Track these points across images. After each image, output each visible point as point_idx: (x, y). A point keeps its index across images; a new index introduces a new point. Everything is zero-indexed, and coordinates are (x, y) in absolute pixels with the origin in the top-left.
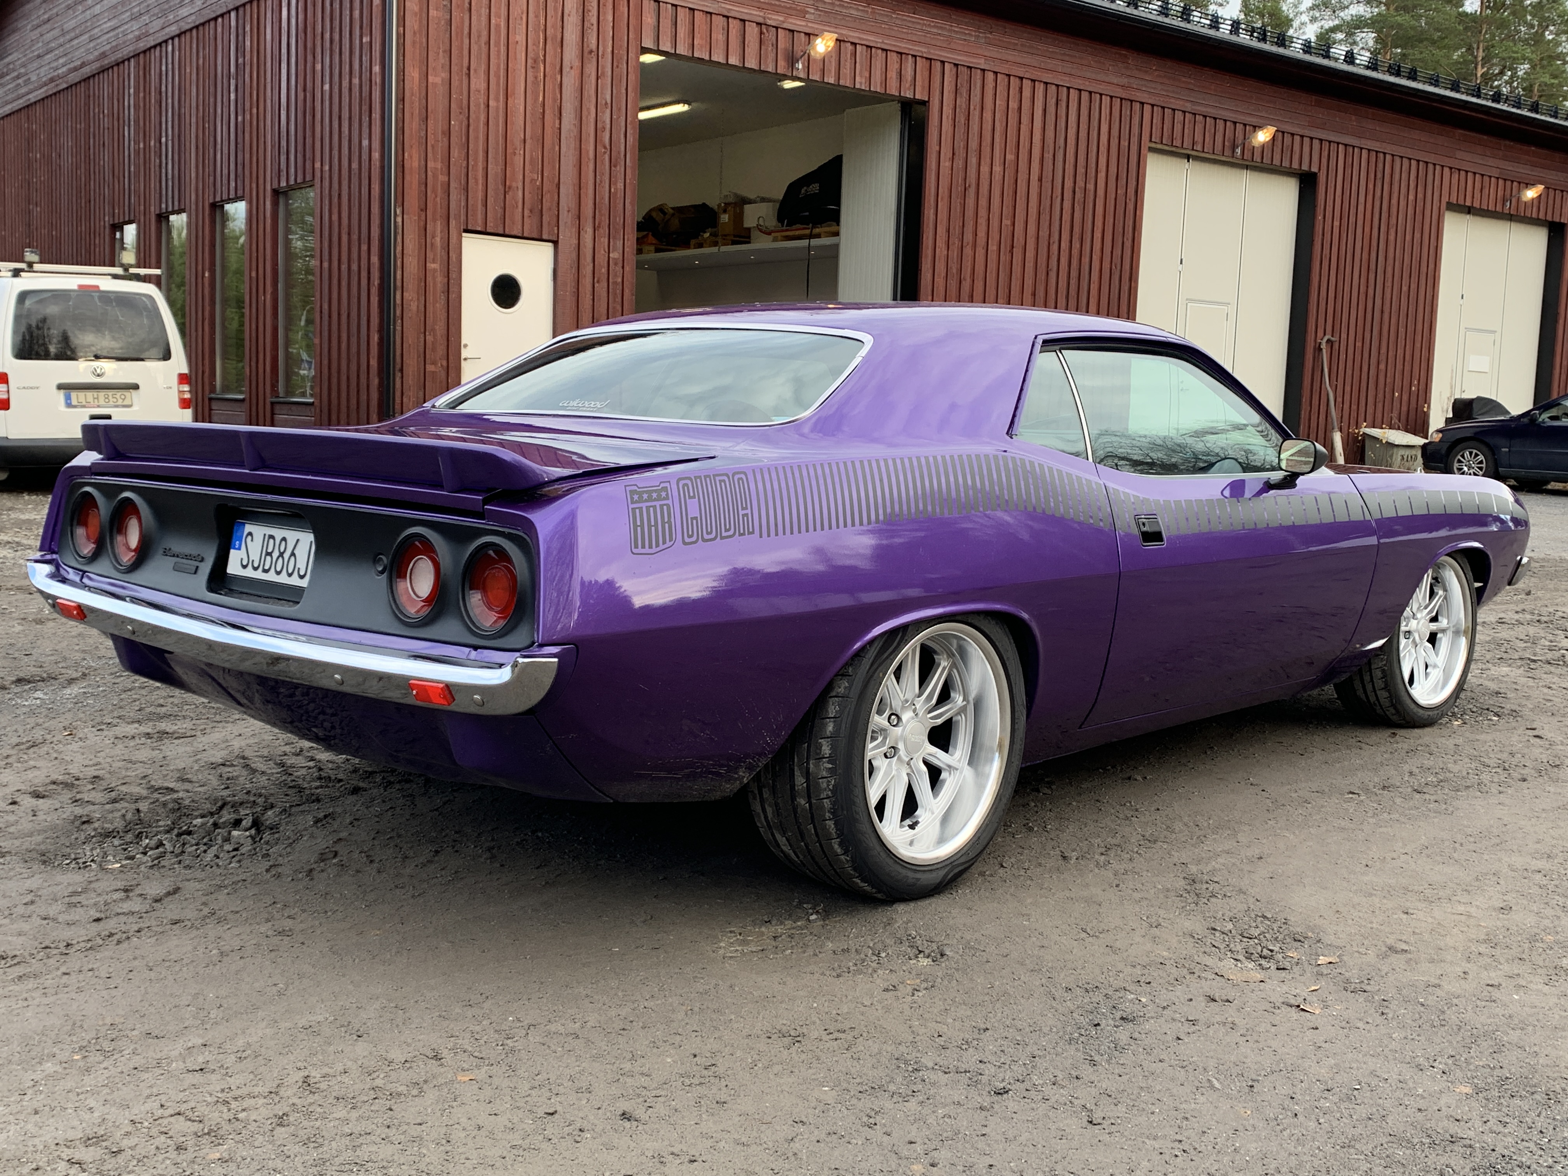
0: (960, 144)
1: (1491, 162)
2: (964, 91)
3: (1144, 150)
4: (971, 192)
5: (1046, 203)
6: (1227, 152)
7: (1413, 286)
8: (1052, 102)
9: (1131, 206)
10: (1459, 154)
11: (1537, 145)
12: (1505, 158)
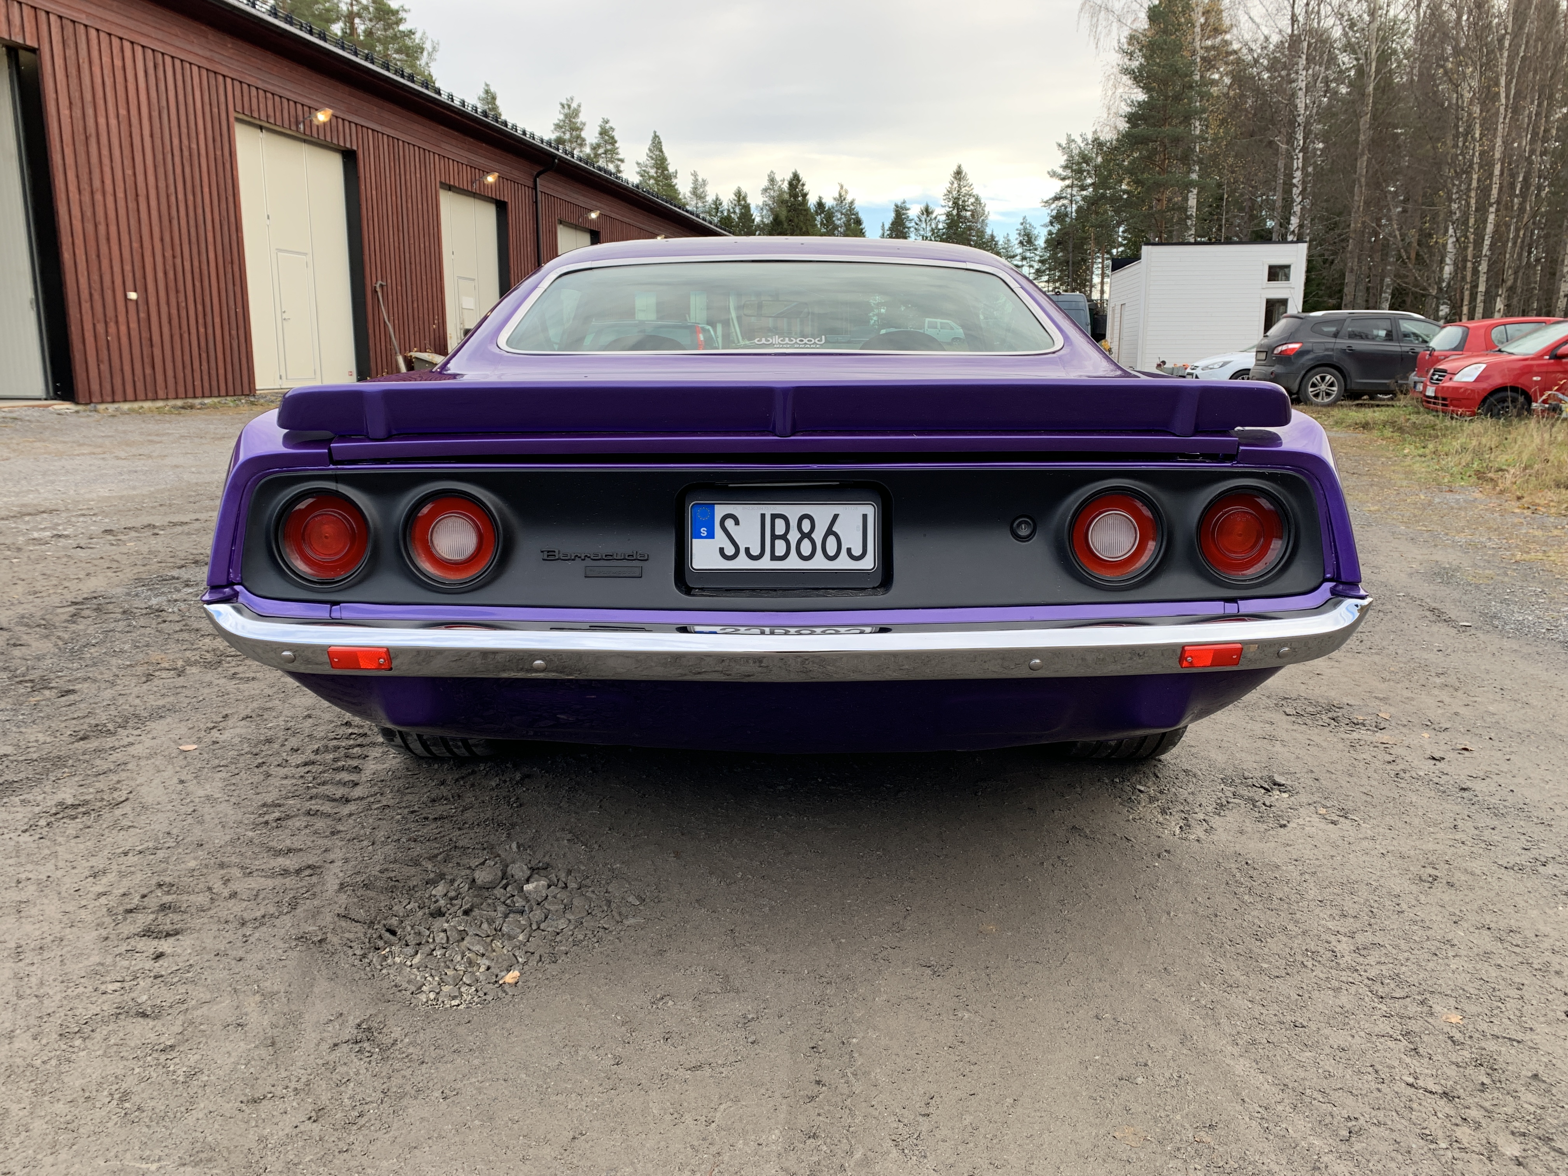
0: (76, 95)
1: (462, 152)
2: (71, 43)
3: (232, 119)
4: (93, 141)
5: (159, 157)
6: (294, 127)
7: (427, 244)
8: (150, 65)
9: (228, 166)
10: (443, 145)
11: (487, 143)
12: (468, 150)
